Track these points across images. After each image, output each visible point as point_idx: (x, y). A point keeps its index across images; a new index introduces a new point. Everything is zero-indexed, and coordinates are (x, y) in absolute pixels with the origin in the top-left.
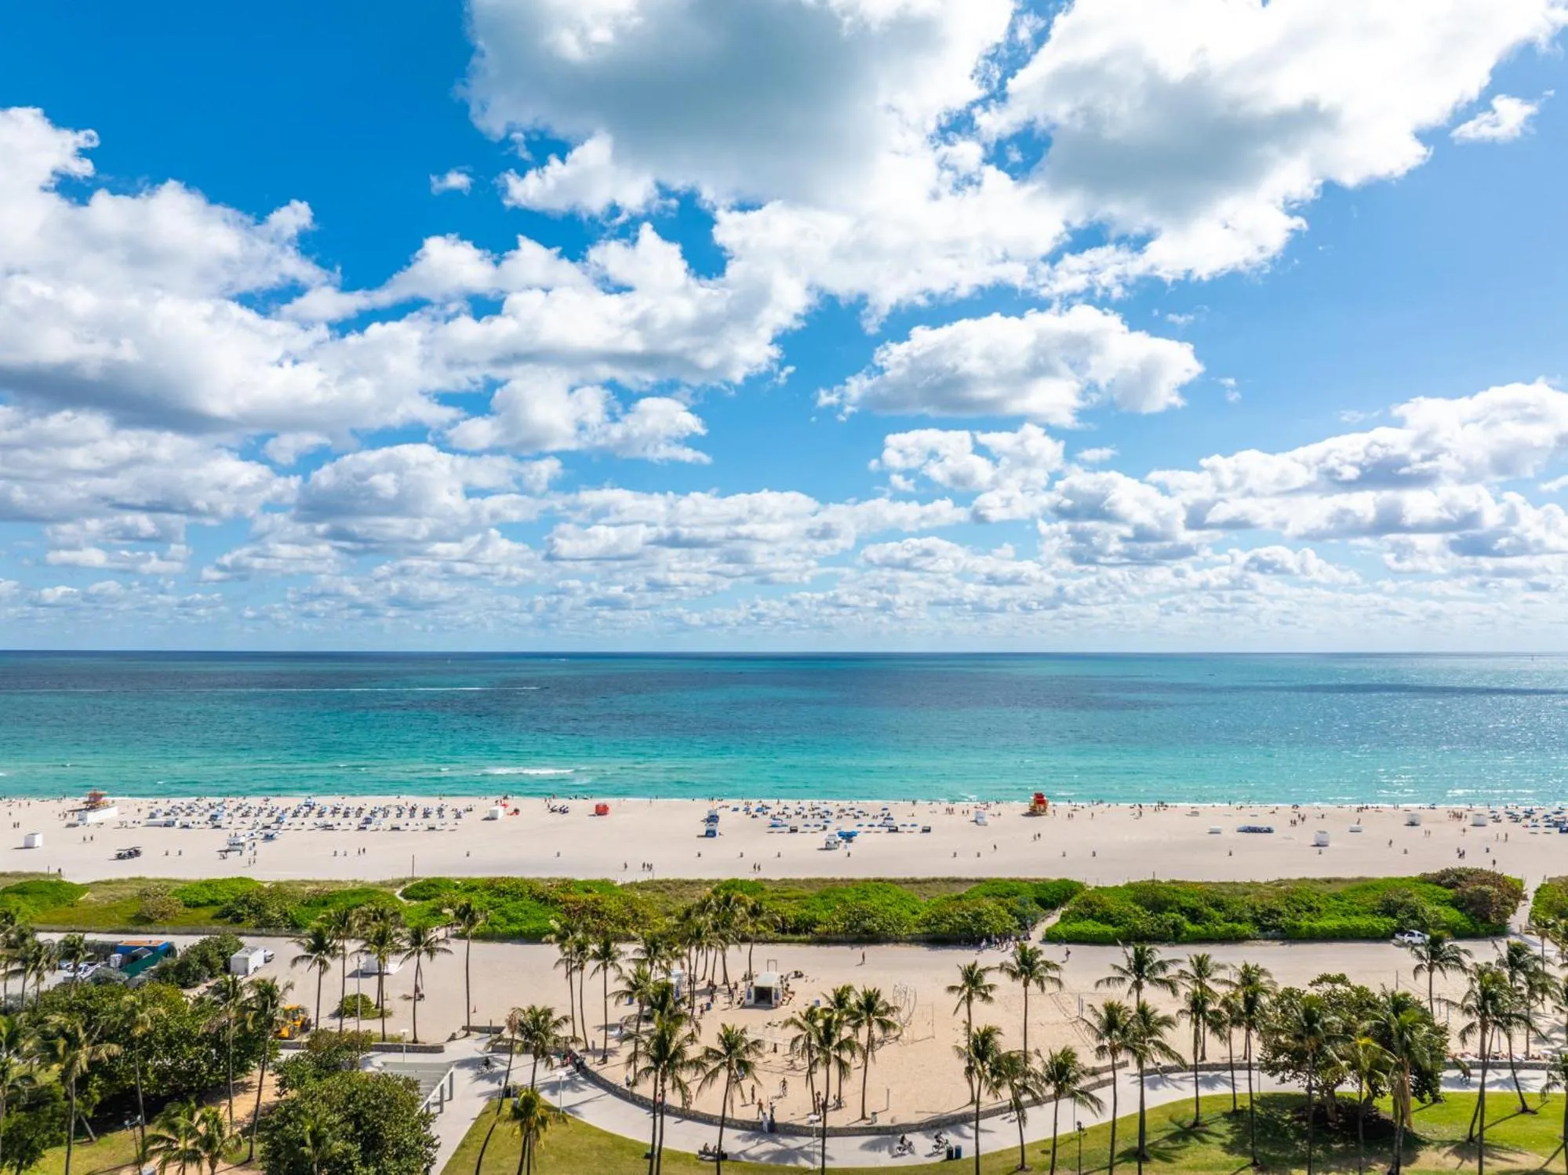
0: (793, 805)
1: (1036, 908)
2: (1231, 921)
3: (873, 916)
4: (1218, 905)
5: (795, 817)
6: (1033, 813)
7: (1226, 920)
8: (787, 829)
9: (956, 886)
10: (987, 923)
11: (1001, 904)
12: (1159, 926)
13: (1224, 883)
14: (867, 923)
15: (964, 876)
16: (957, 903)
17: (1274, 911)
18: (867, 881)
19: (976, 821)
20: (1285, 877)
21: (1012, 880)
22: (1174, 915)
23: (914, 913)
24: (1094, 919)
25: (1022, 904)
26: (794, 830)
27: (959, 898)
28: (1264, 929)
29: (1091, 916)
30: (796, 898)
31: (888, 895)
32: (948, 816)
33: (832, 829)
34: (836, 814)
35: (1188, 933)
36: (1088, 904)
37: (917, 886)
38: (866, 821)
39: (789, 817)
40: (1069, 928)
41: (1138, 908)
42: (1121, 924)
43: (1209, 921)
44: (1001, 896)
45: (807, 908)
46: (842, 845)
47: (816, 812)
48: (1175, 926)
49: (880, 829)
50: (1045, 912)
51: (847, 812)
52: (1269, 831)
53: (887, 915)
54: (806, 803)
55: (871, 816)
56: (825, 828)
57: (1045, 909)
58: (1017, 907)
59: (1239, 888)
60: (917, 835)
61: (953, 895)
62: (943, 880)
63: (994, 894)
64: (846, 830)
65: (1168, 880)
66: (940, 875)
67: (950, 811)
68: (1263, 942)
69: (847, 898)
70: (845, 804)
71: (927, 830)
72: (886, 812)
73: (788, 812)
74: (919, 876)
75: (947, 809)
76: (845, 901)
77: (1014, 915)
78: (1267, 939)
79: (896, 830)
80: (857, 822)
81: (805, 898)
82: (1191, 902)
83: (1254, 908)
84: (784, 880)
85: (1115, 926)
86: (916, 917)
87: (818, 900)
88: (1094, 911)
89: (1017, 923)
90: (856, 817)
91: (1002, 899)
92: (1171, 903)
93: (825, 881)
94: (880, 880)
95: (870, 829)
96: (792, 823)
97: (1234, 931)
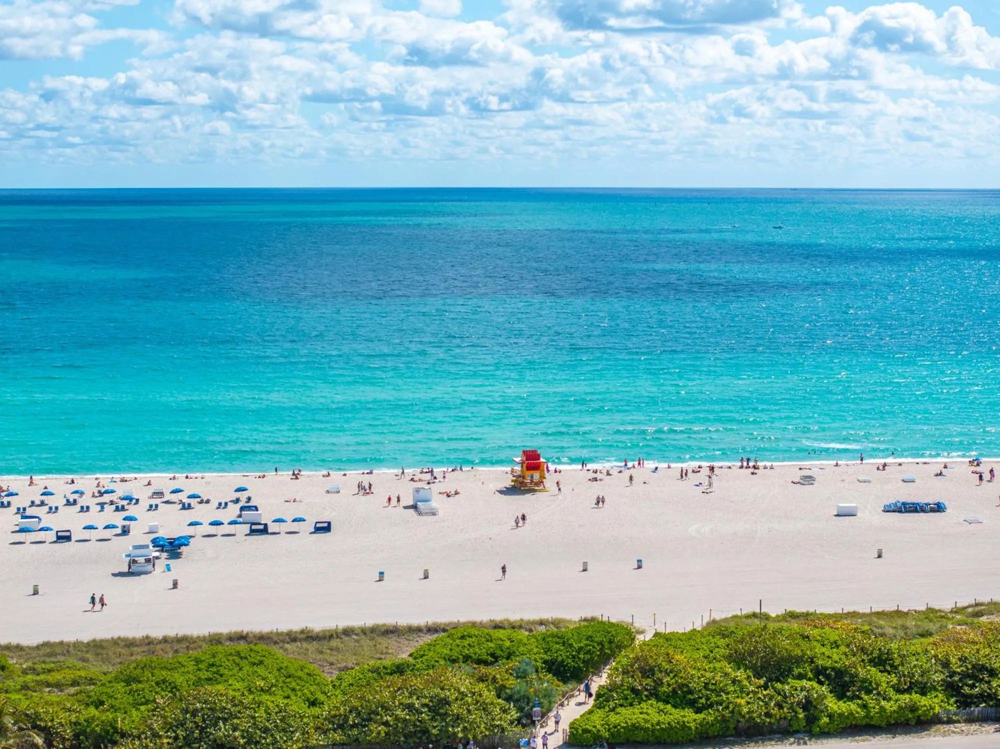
0: (59, 484)
1: (548, 681)
2: (908, 691)
3: (232, 716)
4: (882, 661)
5: (64, 511)
6: (519, 488)
7: (899, 691)
8: (51, 536)
9: (390, 643)
10: (458, 718)
11: (482, 679)
12: (780, 706)
13: (880, 614)
14: (222, 731)
15: (403, 620)
16: (397, 680)
17: (983, 668)
18: (215, 640)
19: (414, 507)
20: (985, 599)
21: (497, 626)
22: (804, 683)
23: (313, 703)
24: (658, 699)
25: (522, 675)
26: (64, 538)
27: (399, 669)
28: (965, 702)
29: (654, 694)
30: (75, 683)
31: (261, 670)
32: (363, 499)
33: (139, 535)
34: (145, 503)
35: (830, 716)
36: (647, 672)
37: (312, 647)
38: (202, 513)
39: (53, 510)
40: (613, 718)
41: (741, 674)
42: (711, 706)
43: (869, 692)
44: (480, 662)
45: (99, 704)
46: (161, 565)
47: (106, 498)
48: (808, 705)
49: (231, 529)
50: (564, 688)
51: (168, 497)
52: (938, 508)
53: (261, 713)
54: (87, 482)
55: (214, 504)
56: (125, 531)
57: (565, 681)
58: (512, 683)
59: (910, 623)
60: (307, 540)
61: (388, 663)
62: (364, 631)
63: (467, 658)
64: (166, 533)
65: (781, 612)
66: (356, 622)
67: (365, 490)
68: (964, 727)
69: (178, 678)
70: (162, 479)
71: (324, 528)
72: (243, 496)
73: (51, 501)
74: (317, 626)
75: (360, 486)
76: (174, 688)
77: (509, 699)
78: (970, 720)
79: (265, 531)
80: (190, 516)
81: (91, 681)
82: (834, 658)
83: (946, 664)
84: (46, 644)
85: (698, 711)
86: (316, 711)
87: (120, 686)
88: (659, 683)
89: (514, 714)
90: (186, 507)
91: (483, 669)
92: (799, 661)
93: (130, 644)
94: (241, 637)
95: (213, 530)
96: (57, 522)
97: (913, 708)
